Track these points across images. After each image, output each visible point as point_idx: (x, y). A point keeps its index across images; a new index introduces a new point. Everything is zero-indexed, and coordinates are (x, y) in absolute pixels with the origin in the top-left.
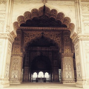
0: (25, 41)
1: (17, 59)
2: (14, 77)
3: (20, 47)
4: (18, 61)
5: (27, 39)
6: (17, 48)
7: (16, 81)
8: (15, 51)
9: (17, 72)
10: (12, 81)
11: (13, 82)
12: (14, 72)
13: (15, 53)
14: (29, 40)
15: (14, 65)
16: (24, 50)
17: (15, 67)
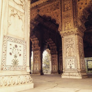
0: (79, 9)
1: (70, 40)
2: (71, 67)
3: (72, 20)
4: (73, 43)
5: (82, 4)
6: (68, 24)
7: (75, 74)
8: (66, 28)
9: (74, 60)
10: (68, 74)
11: (70, 75)
12: (69, 60)
13: (66, 31)
14: (86, 4)
15: (68, 49)
16: (80, 23)
17: (70, 52)
